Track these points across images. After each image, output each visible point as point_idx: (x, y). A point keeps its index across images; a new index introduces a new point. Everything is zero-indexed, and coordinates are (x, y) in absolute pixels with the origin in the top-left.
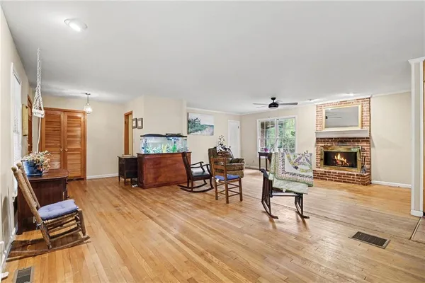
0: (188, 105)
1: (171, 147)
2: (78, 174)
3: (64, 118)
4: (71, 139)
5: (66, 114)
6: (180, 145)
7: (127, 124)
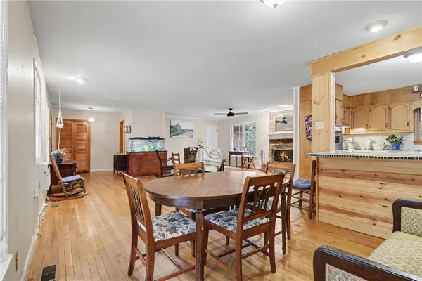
0: (167, 114)
1: (152, 148)
2: (84, 168)
3: (74, 126)
4: (78, 142)
5: (76, 123)
6: (159, 146)
7: (121, 129)
